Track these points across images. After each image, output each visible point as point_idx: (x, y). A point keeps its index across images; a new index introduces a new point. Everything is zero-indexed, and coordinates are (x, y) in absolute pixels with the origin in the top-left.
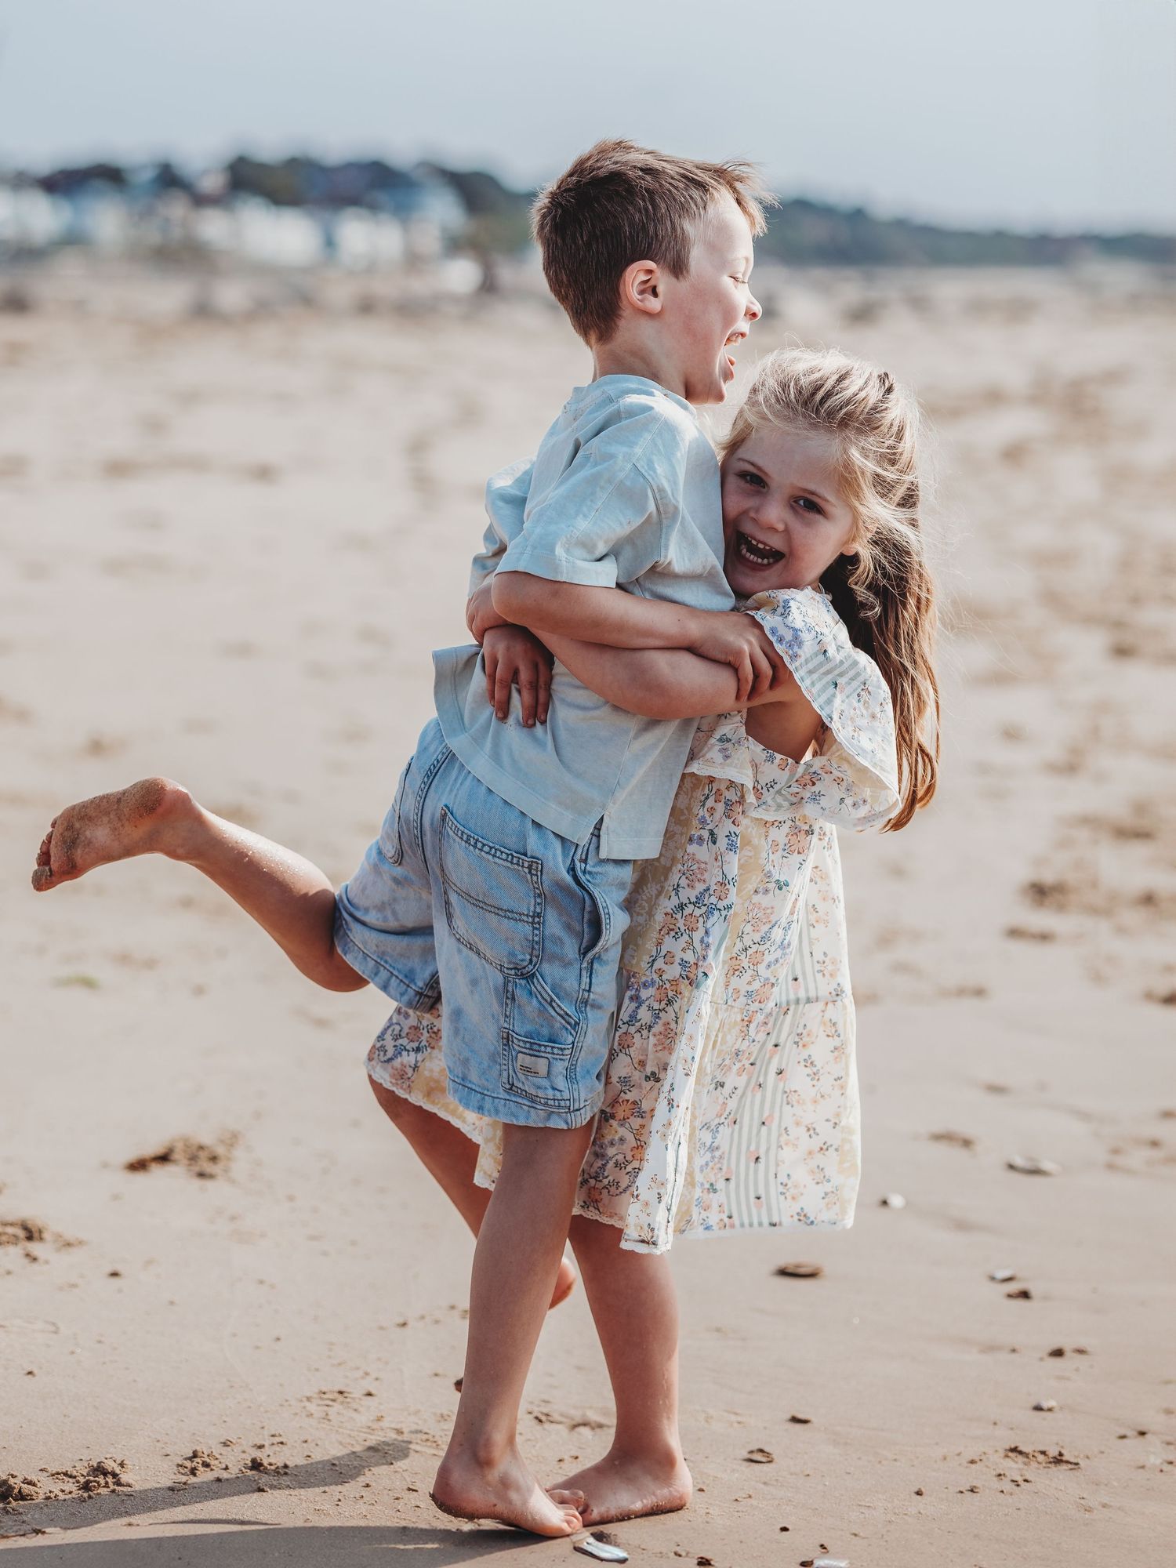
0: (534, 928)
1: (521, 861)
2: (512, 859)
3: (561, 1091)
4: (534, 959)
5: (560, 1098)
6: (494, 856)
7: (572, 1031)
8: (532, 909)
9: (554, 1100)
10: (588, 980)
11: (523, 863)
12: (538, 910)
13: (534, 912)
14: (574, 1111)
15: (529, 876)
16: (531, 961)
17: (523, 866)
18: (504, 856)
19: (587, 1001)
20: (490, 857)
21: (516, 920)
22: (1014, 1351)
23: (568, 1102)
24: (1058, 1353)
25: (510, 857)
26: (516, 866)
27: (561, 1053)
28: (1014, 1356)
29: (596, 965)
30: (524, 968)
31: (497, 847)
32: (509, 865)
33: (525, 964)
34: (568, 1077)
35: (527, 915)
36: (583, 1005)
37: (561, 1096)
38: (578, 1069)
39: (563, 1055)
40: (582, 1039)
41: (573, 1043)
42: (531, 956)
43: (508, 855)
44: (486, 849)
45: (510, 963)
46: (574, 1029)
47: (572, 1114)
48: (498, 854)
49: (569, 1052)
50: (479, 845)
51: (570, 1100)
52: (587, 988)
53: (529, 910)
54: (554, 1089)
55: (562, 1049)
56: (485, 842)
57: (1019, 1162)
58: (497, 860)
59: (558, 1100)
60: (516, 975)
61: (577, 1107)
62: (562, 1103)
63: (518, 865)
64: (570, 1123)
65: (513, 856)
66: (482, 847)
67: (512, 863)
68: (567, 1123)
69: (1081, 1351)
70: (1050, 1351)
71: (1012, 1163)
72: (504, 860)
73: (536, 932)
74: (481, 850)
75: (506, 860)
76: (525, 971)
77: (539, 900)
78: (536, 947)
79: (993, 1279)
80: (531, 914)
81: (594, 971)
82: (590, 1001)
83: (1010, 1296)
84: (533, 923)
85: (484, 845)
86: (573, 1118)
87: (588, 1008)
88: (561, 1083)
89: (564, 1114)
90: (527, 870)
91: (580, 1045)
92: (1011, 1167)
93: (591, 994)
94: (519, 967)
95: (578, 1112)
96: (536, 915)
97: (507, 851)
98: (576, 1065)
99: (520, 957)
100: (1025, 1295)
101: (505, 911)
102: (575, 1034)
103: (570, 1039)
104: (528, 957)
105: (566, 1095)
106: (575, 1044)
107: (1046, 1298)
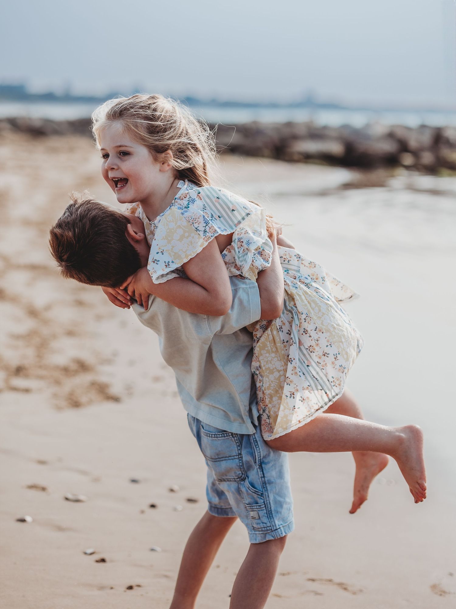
0: (240, 460)
1: (227, 434)
2: (224, 435)
3: (266, 523)
4: (243, 472)
5: (266, 526)
6: (217, 437)
7: (262, 498)
8: (237, 452)
9: (264, 528)
10: (262, 473)
11: (229, 434)
12: (240, 452)
13: (238, 453)
14: (274, 531)
15: (233, 439)
16: (242, 473)
17: (229, 436)
18: (220, 436)
19: (265, 482)
20: (216, 438)
21: (232, 459)
22: (112, 588)
23: (270, 527)
24: (130, 588)
25: (223, 435)
26: (227, 437)
27: (259, 507)
28: (112, 591)
29: (263, 466)
30: (241, 477)
31: (216, 433)
32: (224, 438)
33: (241, 475)
34: (268, 517)
35: (236, 456)
36: (265, 484)
37: (267, 525)
38: (273, 512)
39: (261, 508)
40: (268, 499)
41: (264, 502)
42: (242, 471)
43: (222, 434)
44: (213, 436)
45: (236, 476)
46: (262, 496)
47: (274, 532)
48: (218, 436)
49: (264, 506)
50: (211, 435)
51: (271, 526)
52: (262, 476)
53: (236, 453)
54: (263, 523)
55: (260, 506)
56: (212, 433)
57: (70, 496)
58: (219, 438)
59: (266, 527)
60: (240, 480)
61: (275, 528)
62: (268, 528)
63: (227, 436)
64: (274, 536)
65: (224, 434)
66: (212, 436)
67: (224, 437)
68: (273, 536)
69: (139, 586)
70: (127, 587)
71: (67, 497)
72: (221, 437)
73: (240, 461)
74: (212, 437)
75: (222, 437)
76: (242, 478)
77: (239, 448)
78: (242, 468)
79: (85, 553)
80: (237, 454)
81: (263, 468)
82: (266, 481)
83: (97, 561)
84: (239, 458)
85: (212, 435)
86: (274, 534)
87: (267, 485)
88: (265, 520)
89: (270, 533)
90: (231, 436)
91: (268, 502)
92: (67, 499)
93: (265, 478)
94: (240, 477)
95: (276, 531)
96: (239, 454)
97: (221, 433)
98: (271, 510)
99: (238, 473)
100: (103, 560)
101: (228, 457)
102: (263, 498)
103: (262, 501)
104: (240, 472)
105: (269, 524)
106: (265, 502)
107: (112, 561)
